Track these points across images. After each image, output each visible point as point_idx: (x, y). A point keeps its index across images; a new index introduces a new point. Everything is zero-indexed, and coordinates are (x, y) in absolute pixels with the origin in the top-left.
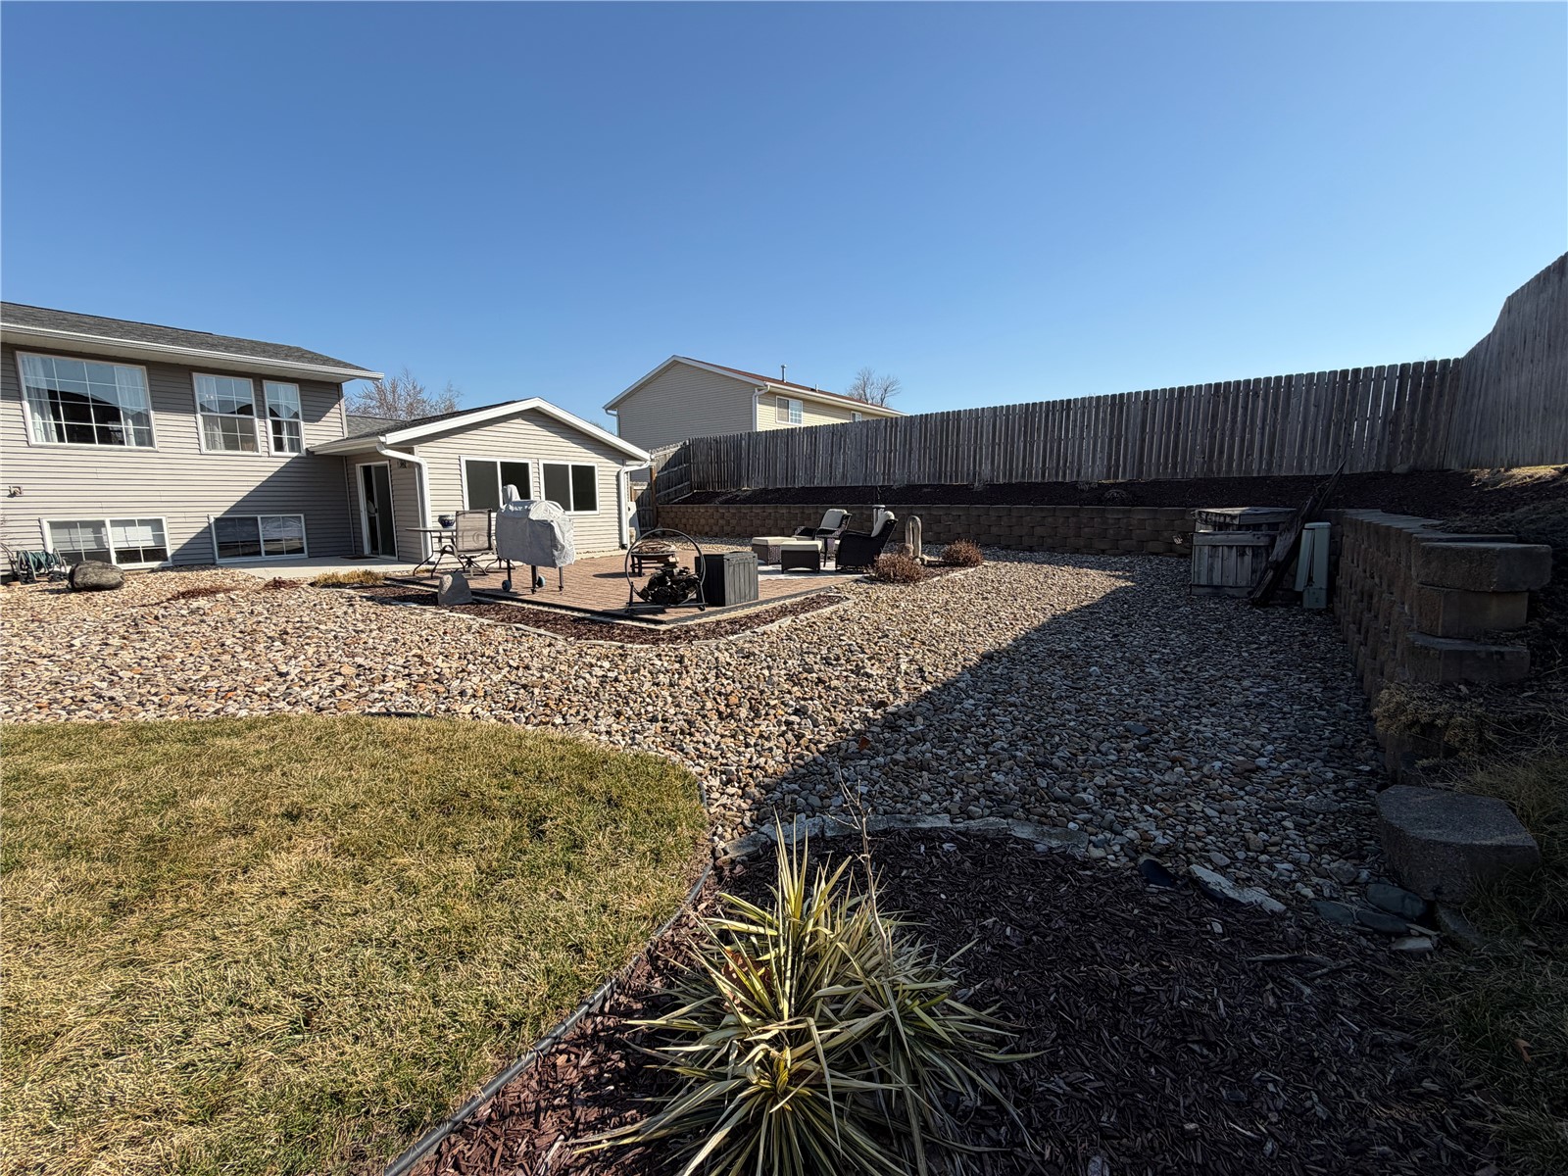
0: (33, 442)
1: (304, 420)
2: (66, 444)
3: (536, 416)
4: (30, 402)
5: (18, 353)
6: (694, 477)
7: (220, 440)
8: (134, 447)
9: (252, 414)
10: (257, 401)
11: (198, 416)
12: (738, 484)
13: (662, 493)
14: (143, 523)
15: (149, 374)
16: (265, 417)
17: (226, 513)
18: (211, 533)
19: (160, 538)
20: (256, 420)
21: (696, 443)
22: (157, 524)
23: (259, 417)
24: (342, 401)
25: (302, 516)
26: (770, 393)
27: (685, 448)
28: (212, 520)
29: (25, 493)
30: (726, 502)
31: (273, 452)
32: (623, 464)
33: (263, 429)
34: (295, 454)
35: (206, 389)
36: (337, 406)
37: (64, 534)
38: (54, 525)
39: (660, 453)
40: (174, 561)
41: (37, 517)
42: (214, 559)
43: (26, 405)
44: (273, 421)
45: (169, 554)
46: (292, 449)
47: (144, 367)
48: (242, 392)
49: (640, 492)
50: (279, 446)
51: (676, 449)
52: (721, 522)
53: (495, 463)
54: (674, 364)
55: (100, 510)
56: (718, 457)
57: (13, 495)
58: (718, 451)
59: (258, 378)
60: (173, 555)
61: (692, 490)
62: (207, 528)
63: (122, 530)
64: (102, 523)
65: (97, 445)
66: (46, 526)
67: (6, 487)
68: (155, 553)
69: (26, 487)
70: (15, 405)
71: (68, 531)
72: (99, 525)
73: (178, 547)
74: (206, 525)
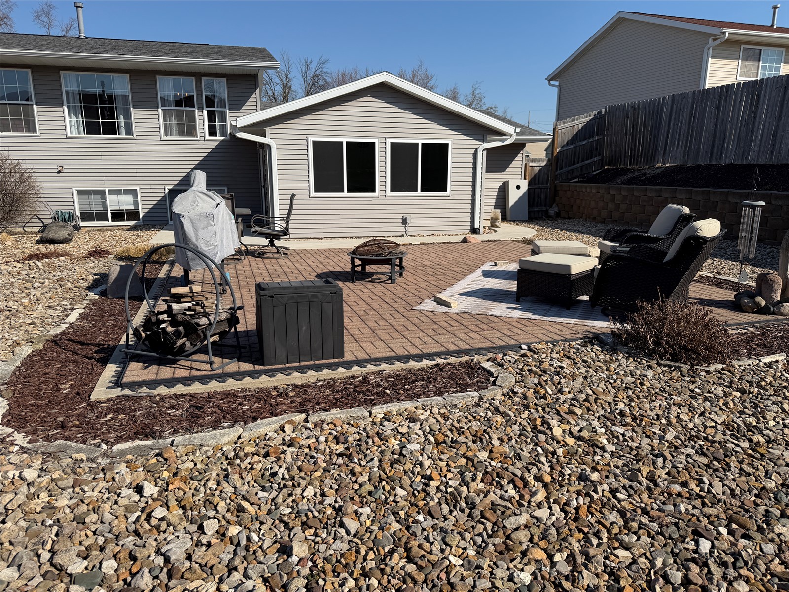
0: (69, 135)
1: (230, 109)
2: (86, 135)
3: (384, 91)
4: (68, 107)
5: (62, 72)
6: (606, 152)
7: (174, 128)
8: (124, 136)
9: (194, 106)
10: (197, 95)
11: (160, 110)
12: (652, 159)
13: (564, 170)
14: (127, 192)
15: (131, 80)
16: (202, 109)
17: (176, 185)
18: (166, 201)
19: (136, 203)
20: (196, 110)
21: (612, 110)
22: (134, 193)
23: (198, 109)
24: (258, 91)
25: (226, 189)
26: (729, 42)
27: (599, 118)
28: (167, 191)
29: (65, 170)
30: (630, 182)
31: (207, 137)
32: (483, 140)
33: (201, 117)
34: (222, 138)
35: (166, 88)
36: (254, 95)
37: (85, 198)
38: (80, 193)
39: (568, 125)
40: (143, 221)
41: (70, 187)
42: (167, 220)
43: (66, 109)
44: (208, 111)
45: (141, 216)
46: (222, 135)
47: (127, 75)
48: (188, 87)
49: (537, 169)
50: (212, 132)
51: (588, 119)
52: (611, 206)
53: (341, 143)
54: (620, 22)
55: (103, 183)
56: (634, 127)
57: (59, 172)
58: (635, 120)
59: (198, 75)
60: (143, 217)
61: (602, 166)
62: (165, 196)
63: (115, 197)
64: (104, 191)
65: (102, 136)
66: (75, 193)
67: (56, 166)
68: (133, 215)
69: (65, 166)
70: (59, 109)
71: (86, 197)
72: (102, 193)
73: (146, 211)
74: (163, 195)
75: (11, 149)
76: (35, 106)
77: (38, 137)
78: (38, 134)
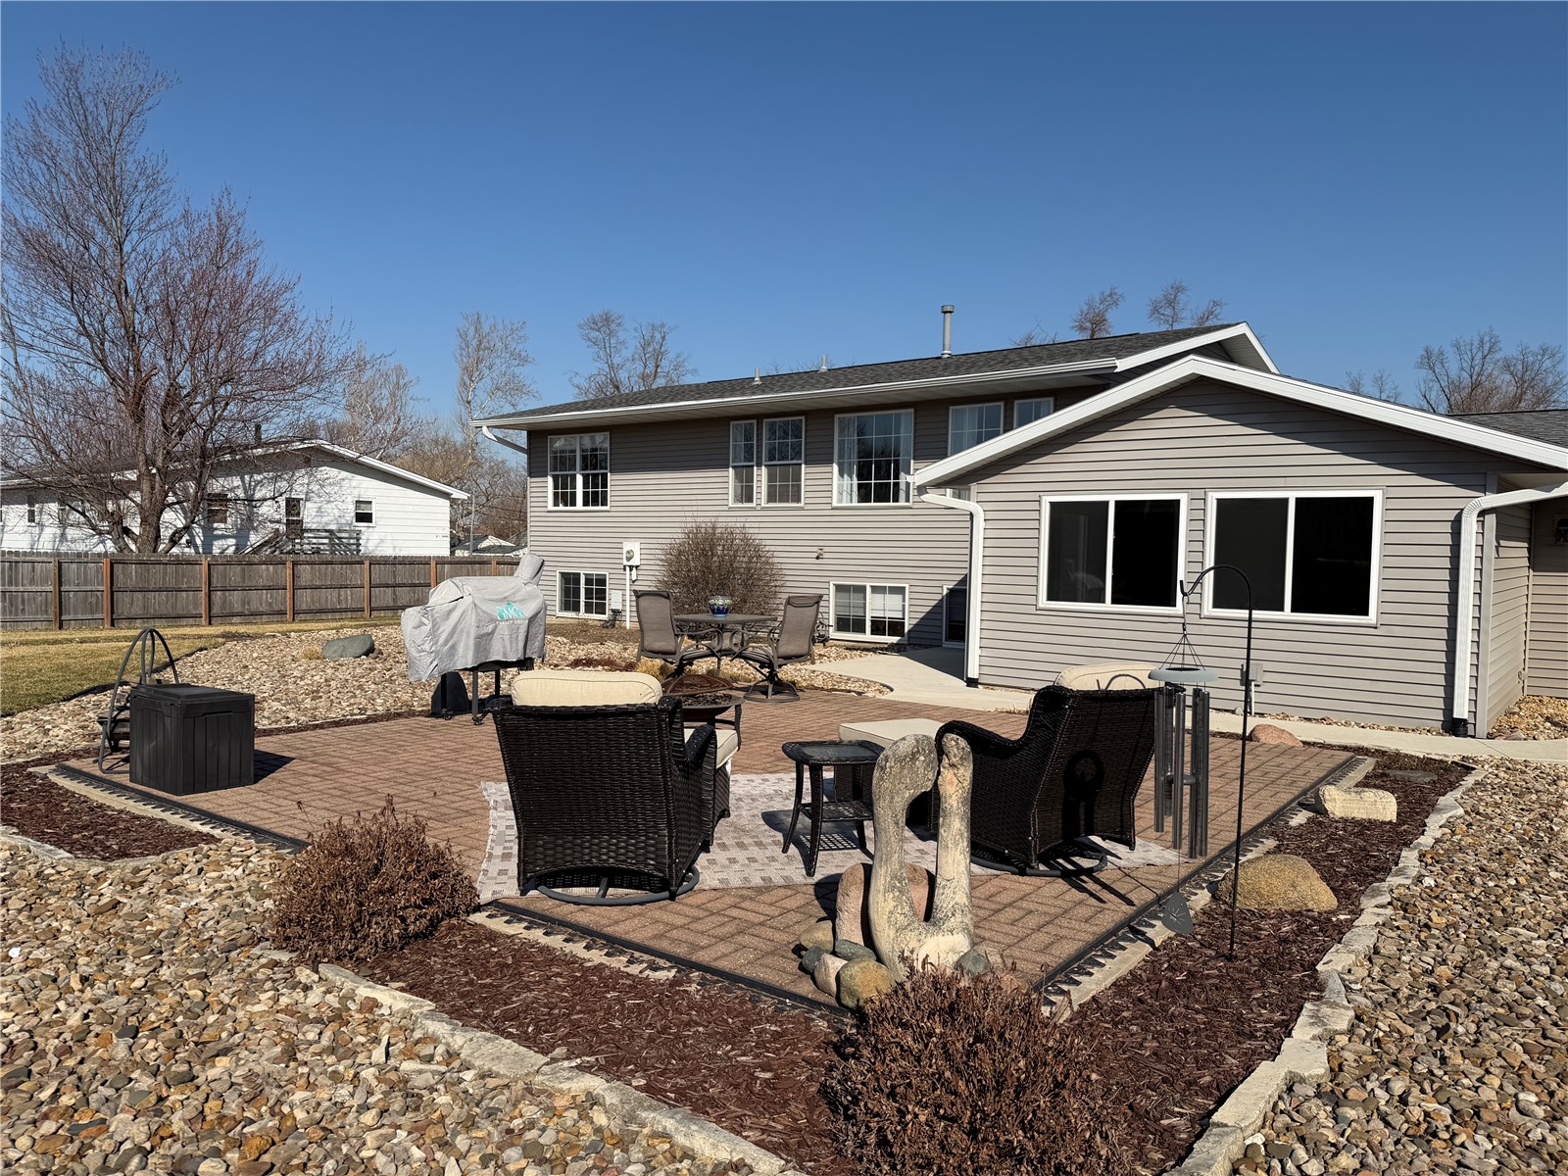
0: (835, 504)
2: (860, 504)
4: (839, 465)
5: (836, 416)
8: (900, 503)
14: (893, 590)
15: (916, 418)
17: (958, 583)
18: (942, 607)
19: (902, 609)
22: (902, 592)
28: (944, 592)
29: (826, 555)
35: (959, 425)
37: (844, 598)
38: (839, 588)
40: (909, 638)
41: (827, 580)
42: (941, 640)
43: (835, 467)
45: (906, 630)
47: (912, 410)
48: (991, 422)
53: (1106, 504)
55: (862, 575)
57: (818, 558)
59: (1009, 397)
60: (909, 631)
62: (941, 600)
63: (879, 596)
64: (865, 587)
65: (872, 504)
66: (832, 589)
67: (815, 549)
68: (895, 627)
69: (826, 549)
70: (828, 469)
71: (846, 595)
72: (862, 589)
73: (915, 622)
74: (940, 597)
75: (762, 525)
76: (803, 466)
77: (802, 509)
78: (802, 504)
